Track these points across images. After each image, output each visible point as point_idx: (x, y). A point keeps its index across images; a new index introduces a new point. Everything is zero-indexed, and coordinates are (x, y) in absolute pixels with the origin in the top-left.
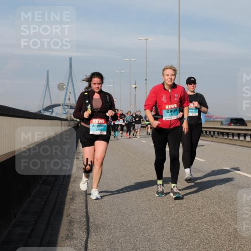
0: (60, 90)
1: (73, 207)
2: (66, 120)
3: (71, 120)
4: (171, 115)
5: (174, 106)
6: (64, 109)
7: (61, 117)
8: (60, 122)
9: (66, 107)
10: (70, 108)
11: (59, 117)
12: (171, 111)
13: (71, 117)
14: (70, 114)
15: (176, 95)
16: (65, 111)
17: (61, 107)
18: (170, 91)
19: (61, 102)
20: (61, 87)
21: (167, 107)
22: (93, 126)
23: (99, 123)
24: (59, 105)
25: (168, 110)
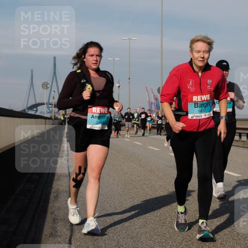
0: (44, 89)
1: (57, 205)
2: (50, 118)
3: (55, 119)
4: (201, 111)
5: (206, 97)
6: (48, 108)
7: (45, 116)
8: (44, 120)
9: (50, 106)
10: (54, 107)
11: (43, 115)
12: (202, 105)
13: (55, 116)
14: (54, 113)
15: (209, 81)
16: (49, 110)
17: (45, 106)
18: (200, 74)
19: (45, 101)
20: (45, 86)
21: (195, 98)
22: (93, 117)
23: (100, 113)
24: (44, 104)
25: (196, 103)
